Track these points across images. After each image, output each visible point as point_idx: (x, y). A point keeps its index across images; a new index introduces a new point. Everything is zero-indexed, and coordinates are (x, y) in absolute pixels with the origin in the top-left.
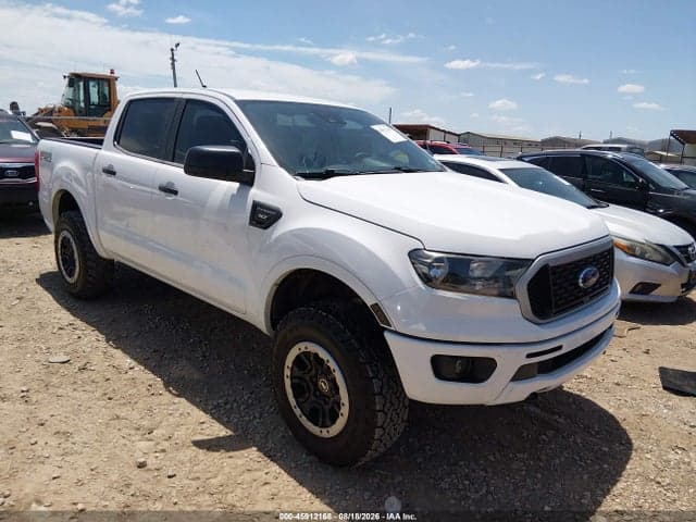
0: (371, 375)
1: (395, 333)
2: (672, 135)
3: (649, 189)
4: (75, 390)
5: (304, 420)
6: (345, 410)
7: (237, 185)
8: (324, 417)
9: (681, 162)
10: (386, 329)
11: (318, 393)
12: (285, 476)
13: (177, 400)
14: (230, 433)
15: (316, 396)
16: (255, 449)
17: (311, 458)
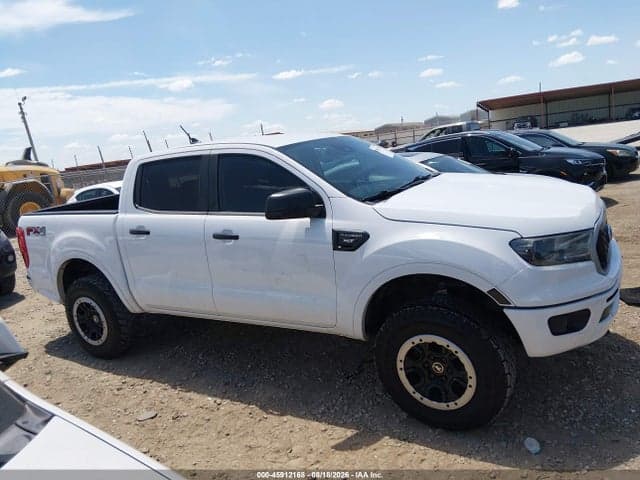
0: (495, 347)
1: (516, 308)
2: (478, 106)
3: (518, 155)
4: (189, 437)
5: (426, 402)
6: (472, 382)
7: (308, 220)
8: (447, 393)
9: (489, 127)
10: (503, 307)
11: (433, 376)
12: (432, 451)
13: (285, 418)
14: (355, 432)
15: (431, 379)
16: (387, 437)
17: (438, 431)
